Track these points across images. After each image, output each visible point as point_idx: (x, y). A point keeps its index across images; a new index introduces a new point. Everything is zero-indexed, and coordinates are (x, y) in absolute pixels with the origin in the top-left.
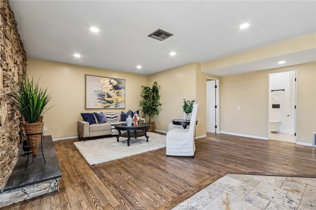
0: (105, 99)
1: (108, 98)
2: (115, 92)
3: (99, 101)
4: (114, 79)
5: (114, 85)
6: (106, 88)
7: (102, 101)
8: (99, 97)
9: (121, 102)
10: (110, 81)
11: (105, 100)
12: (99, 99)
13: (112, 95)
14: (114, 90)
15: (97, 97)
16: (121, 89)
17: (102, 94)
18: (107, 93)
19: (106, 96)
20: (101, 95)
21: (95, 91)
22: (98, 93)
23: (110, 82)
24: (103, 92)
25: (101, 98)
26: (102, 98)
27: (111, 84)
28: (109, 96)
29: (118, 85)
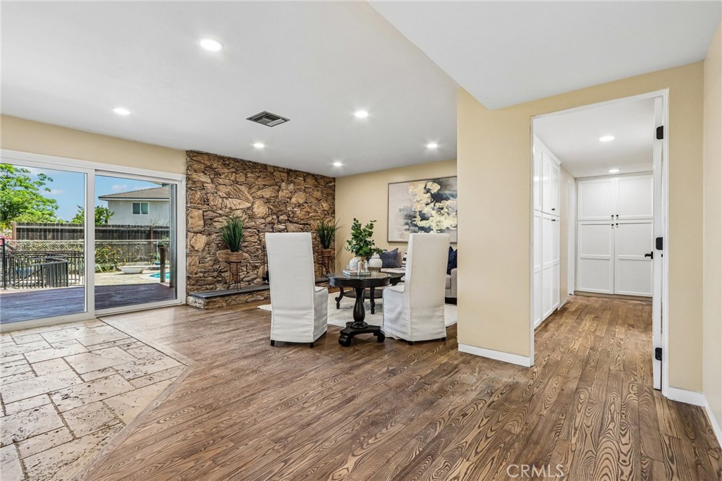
0: (415, 223)
1: (421, 220)
2: (436, 208)
3: (407, 227)
4: (435, 181)
5: (433, 193)
6: (418, 202)
7: (412, 228)
8: (407, 221)
9: (448, 228)
10: (426, 186)
11: (416, 226)
12: (407, 224)
13: (429, 215)
14: (432, 205)
15: (403, 221)
16: (447, 199)
17: (412, 213)
18: (420, 212)
19: (418, 218)
20: (410, 216)
21: (400, 210)
22: (405, 213)
23: (425, 188)
24: (413, 210)
25: (409, 221)
26: (411, 223)
27: (428, 191)
28: (424, 218)
29: (441, 192)
